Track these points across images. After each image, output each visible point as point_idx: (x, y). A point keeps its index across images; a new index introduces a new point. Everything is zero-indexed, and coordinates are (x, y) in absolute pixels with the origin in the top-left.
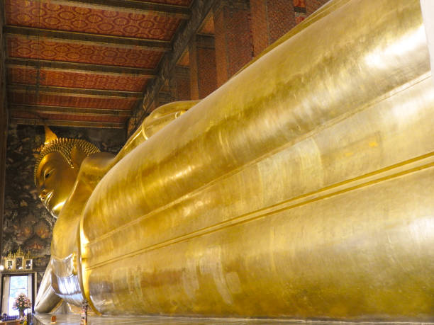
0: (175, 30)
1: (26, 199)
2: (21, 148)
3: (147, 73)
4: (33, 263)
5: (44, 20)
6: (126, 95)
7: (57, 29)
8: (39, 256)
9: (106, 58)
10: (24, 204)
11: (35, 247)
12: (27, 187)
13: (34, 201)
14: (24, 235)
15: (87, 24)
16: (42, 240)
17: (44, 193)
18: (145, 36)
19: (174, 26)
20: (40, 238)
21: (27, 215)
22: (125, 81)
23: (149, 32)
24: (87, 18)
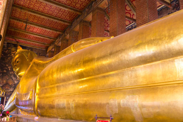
0: (74, 18)
1: (6, 70)
2: (7, 51)
3: (60, 32)
4: (5, 94)
5: (28, 5)
6: (50, 38)
7: (32, 9)
8: (8, 91)
9: (47, 24)
10: (5, 71)
11: (7, 88)
12: (7, 65)
13: (9, 71)
14: (3, 83)
15: (44, 10)
16: (10, 85)
17: (16, 68)
18: (63, 18)
19: (74, 16)
20: (9, 84)
21: (5, 75)
22: (51, 33)
23: (65, 17)
24: (44, 8)
